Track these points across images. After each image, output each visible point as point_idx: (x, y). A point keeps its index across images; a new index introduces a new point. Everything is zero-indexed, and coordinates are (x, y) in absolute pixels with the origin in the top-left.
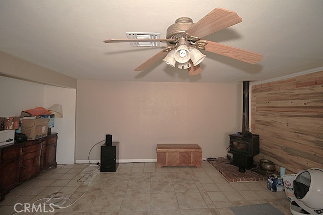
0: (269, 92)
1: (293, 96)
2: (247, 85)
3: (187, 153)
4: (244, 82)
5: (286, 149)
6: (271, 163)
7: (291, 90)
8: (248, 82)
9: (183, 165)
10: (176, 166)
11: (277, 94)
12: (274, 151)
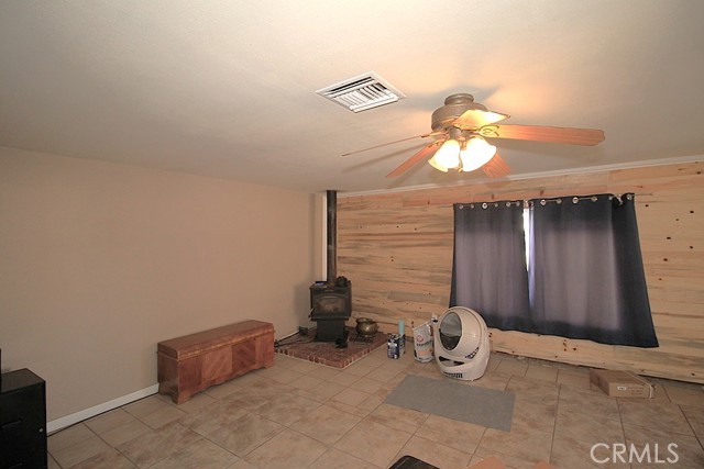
0: (362, 211)
1: (400, 218)
2: (332, 196)
3: (247, 342)
4: (328, 192)
5: (391, 296)
6: (371, 322)
7: (397, 209)
8: (335, 192)
9: (240, 372)
10: (226, 381)
11: (374, 214)
12: (370, 302)
